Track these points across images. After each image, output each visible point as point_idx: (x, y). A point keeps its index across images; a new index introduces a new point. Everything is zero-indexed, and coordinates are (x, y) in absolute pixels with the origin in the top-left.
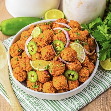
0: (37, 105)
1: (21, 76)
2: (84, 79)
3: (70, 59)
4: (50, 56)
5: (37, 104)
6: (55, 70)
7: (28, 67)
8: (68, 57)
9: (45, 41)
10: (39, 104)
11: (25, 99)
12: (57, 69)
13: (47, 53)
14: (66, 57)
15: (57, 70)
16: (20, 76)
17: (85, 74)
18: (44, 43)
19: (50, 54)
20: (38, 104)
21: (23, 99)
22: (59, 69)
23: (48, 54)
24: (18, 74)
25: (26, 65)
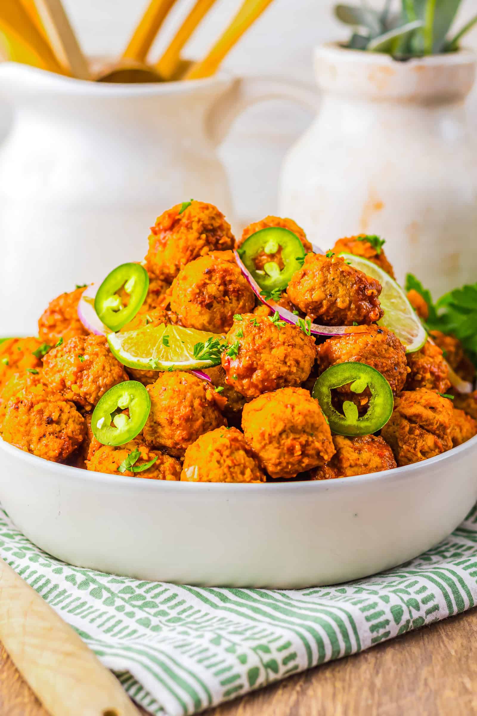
0: (140, 603)
1: (50, 422)
2: (430, 440)
3: (342, 291)
4: (226, 293)
5: (140, 597)
6: (259, 342)
7: (96, 368)
8: (330, 277)
9: (195, 226)
10: (157, 601)
11: (65, 585)
12: (269, 341)
13: (210, 273)
14: (319, 278)
15: (269, 344)
16: (46, 415)
17: (433, 408)
18: (193, 235)
19: (224, 283)
20: (149, 599)
21: (50, 586)
22: (282, 338)
23: (217, 278)
24: (37, 408)
25: (86, 357)
